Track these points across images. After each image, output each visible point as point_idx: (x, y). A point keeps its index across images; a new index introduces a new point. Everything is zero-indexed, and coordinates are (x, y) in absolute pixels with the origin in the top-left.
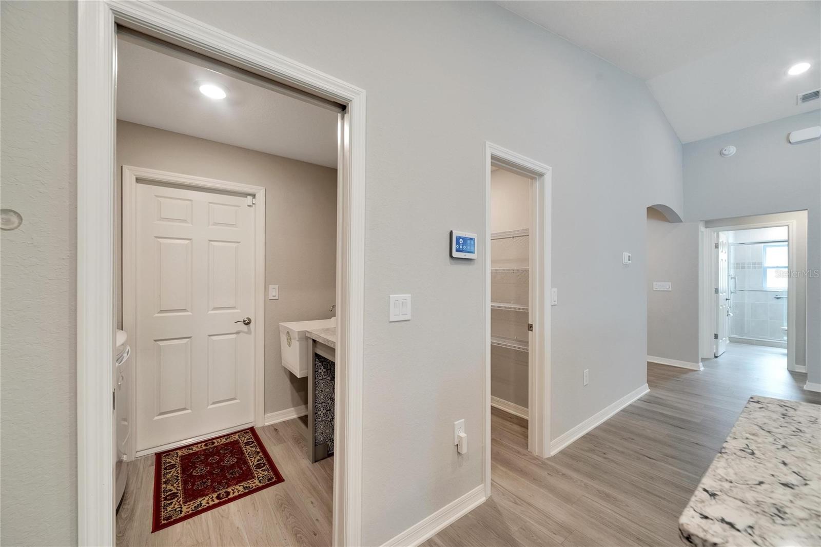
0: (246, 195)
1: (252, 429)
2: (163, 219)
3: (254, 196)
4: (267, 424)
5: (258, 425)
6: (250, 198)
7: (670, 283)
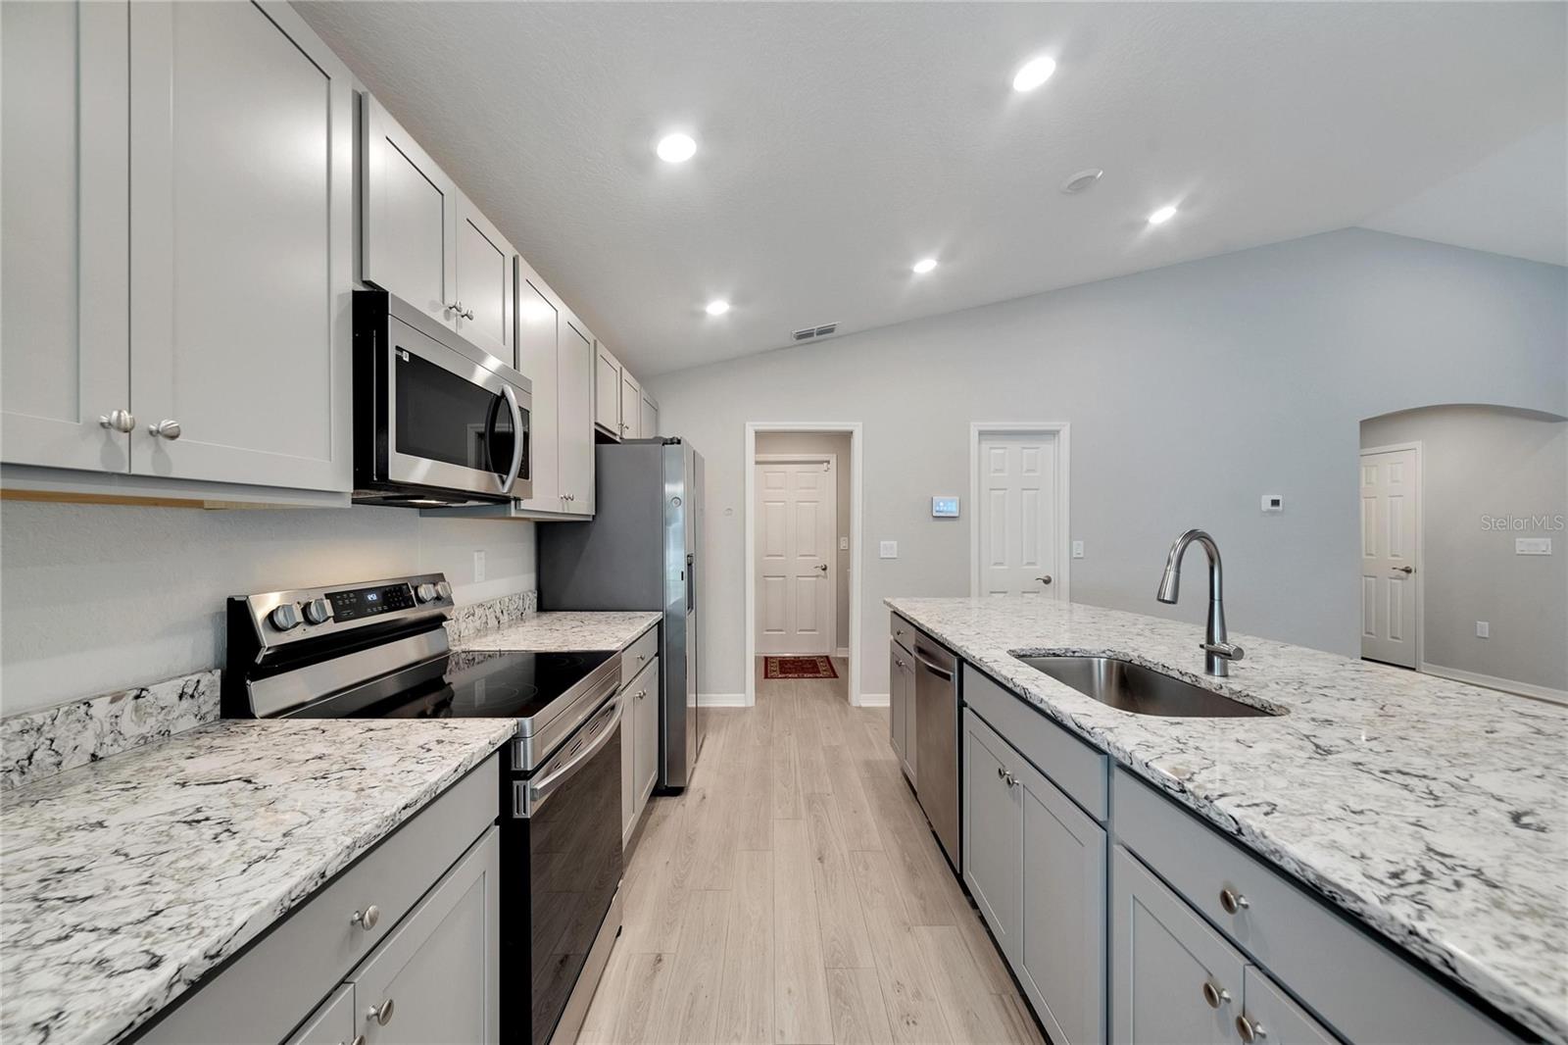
0: (822, 462)
1: (827, 657)
2: (768, 488)
3: (828, 462)
4: (839, 656)
5: (832, 655)
6: (825, 464)
7: (1549, 540)
